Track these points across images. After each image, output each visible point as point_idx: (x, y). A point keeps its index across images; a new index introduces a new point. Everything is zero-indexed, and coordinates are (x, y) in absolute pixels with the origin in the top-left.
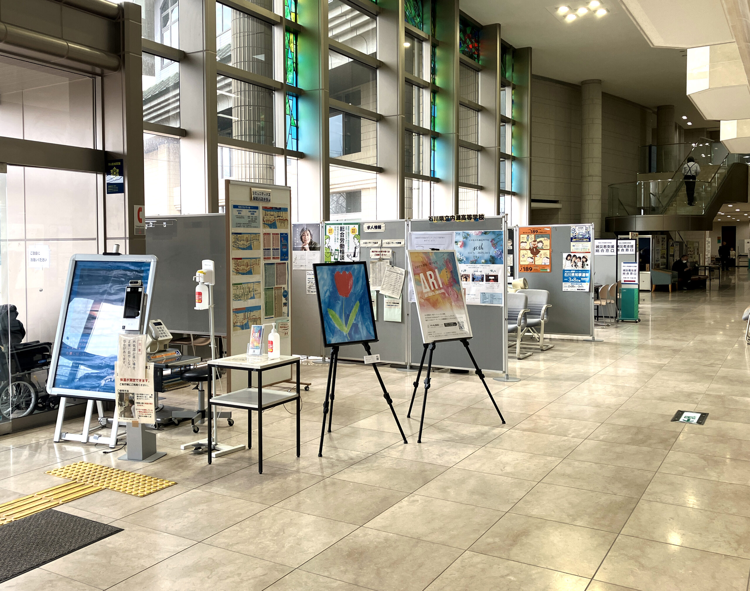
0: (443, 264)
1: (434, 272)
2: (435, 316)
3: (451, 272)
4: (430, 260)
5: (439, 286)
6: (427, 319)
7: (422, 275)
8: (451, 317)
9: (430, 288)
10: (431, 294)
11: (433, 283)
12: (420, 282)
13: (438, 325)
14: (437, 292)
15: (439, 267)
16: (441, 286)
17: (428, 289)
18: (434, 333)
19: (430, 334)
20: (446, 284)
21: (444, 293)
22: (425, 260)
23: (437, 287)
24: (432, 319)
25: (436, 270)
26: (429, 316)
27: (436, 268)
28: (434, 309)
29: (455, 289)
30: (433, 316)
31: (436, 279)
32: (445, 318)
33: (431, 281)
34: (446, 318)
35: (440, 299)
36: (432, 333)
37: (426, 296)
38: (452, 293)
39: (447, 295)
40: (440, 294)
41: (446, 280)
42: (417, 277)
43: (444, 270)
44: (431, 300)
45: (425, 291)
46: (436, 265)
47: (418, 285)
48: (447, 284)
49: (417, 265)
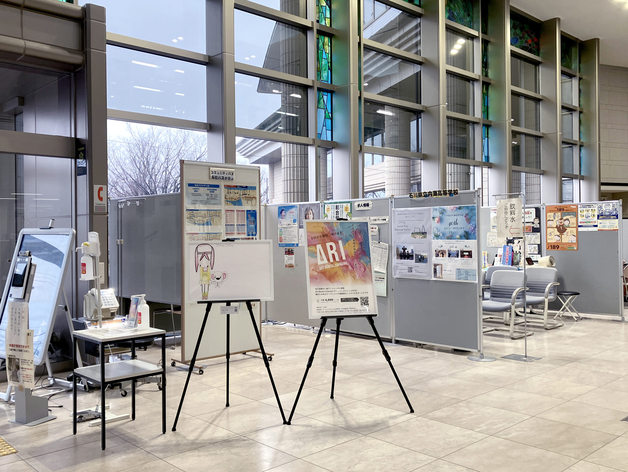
0: (351, 235)
1: (337, 243)
2: (329, 290)
3: (361, 243)
4: (333, 230)
5: (341, 258)
6: (317, 293)
7: (319, 247)
8: (352, 292)
9: (328, 260)
10: (328, 267)
11: (333, 255)
12: (316, 253)
13: (332, 300)
14: (337, 265)
15: (344, 238)
16: (344, 258)
17: (326, 261)
18: (325, 308)
19: (319, 309)
20: (351, 256)
21: (346, 266)
22: (327, 230)
23: (337, 259)
24: (325, 293)
25: (340, 242)
26: (321, 290)
27: (340, 239)
28: (328, 282)
29: (362, 261)
30: (326, 290)
31: (338, 250)
32: (343, 292)
33: (330, 253)
34: (345, 292)
35: (340, 272)
36: (322, 309)
37: (321, 268)
38: (357, 266)
39: (350, 268)
40: (340, 266)
41: (352, 252)
42: (312, 248)
43: (351, 242)
44: (327, 273)
45: (320, 263)
46: (340, 236)
47: (311, 256)
48: (353, 257)
49: (313, 235)
